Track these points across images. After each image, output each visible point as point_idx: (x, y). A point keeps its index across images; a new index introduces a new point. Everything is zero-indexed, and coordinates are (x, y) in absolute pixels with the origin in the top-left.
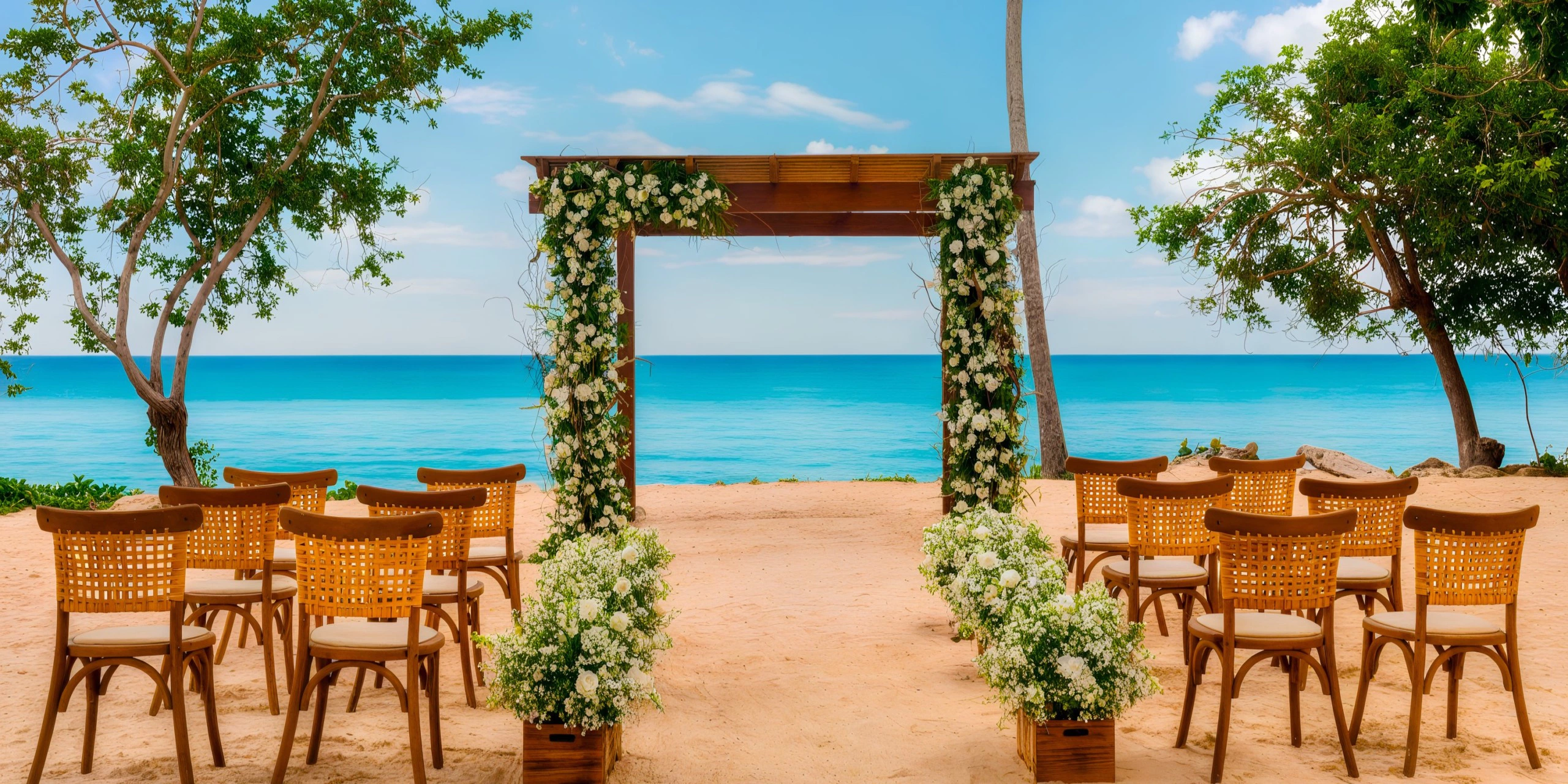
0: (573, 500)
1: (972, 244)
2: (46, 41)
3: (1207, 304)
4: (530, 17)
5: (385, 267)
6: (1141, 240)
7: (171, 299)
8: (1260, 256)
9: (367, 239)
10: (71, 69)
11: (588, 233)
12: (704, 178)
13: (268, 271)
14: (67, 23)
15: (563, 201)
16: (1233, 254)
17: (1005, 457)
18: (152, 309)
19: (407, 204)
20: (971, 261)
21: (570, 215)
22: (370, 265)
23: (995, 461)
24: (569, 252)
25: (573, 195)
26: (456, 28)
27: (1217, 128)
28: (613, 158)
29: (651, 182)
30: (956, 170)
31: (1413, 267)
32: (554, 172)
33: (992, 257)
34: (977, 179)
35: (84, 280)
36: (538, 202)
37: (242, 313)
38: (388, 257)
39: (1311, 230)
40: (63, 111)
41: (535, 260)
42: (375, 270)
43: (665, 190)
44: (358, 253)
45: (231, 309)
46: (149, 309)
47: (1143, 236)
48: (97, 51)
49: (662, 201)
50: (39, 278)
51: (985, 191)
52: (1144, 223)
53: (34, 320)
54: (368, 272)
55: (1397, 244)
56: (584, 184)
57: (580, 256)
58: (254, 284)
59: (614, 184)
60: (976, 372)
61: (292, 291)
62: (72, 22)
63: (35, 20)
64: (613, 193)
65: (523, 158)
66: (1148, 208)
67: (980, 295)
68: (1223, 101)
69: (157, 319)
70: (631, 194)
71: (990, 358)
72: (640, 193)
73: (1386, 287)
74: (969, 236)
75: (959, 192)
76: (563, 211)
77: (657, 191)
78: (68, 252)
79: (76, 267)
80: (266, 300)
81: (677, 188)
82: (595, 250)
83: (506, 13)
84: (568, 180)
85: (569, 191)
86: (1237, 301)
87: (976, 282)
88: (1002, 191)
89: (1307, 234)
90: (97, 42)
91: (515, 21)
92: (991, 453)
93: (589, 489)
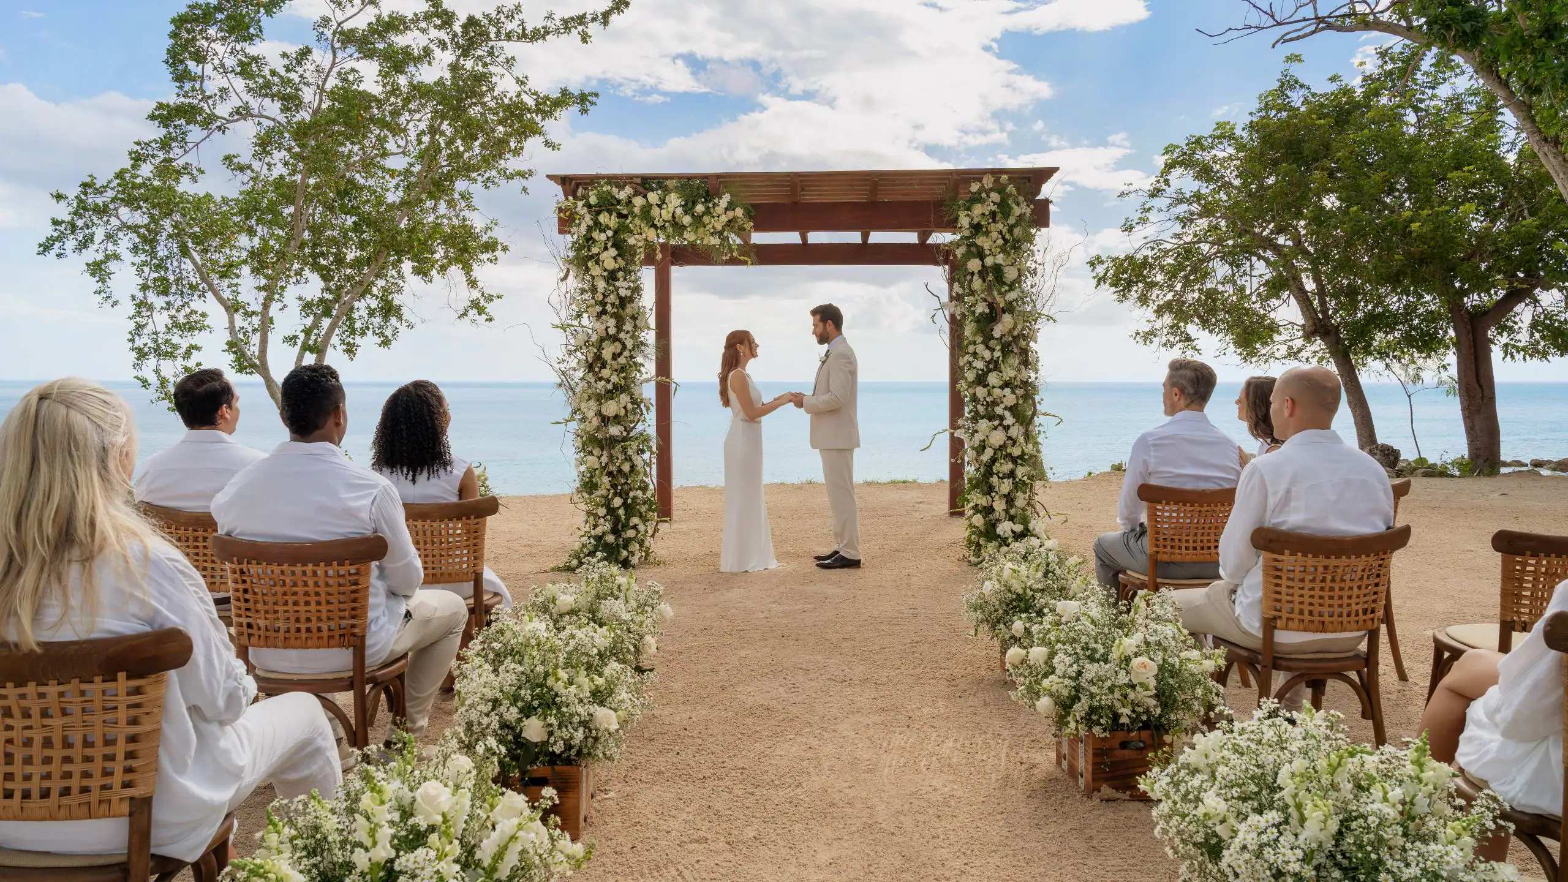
0: (602, 511)
1: (989, 261)
2: (188, 113)
3: (1148, 336)
4: (597, 95)
5: (491, 308)
6: (1098, 284)
7: (308, 332)
8: (1192, 296)
9: (473, 283)
10: (208, 136)
11: (613, 252)
12: (726, 198)
13: (389, 310)
14: (205, 98)
15: (588, 220)
16: (1170, 296)
17: (1021, 471)
18: (291, 340)
19: (499, 253)
20: (990, 277)
21: (595, 235)
22: (475, 305)
23: (1012, 474)
24: (596, 270)
25: (598, 213)
26: (530, 101)
27: (1166, 188)
28: (637, 176)
29: (674, 201)
30: (975, 187)
31: (1323, 303)
32: (580, 192)
33: (1010, 274)
34: (995, 197)
35: (238, 318)
36: (566, 222)
37: (367, 343)
38: (490, 299)
39: (1233, 275)
40: (203, 172)
41: (564, 279)
42: (481, 311)
43: (688, 208)
44: (465, 295)
45: (358, 340)
46: (291, 339)
47: (1100, 280)
48: (232, 121)
49: (687, 220)
50: (204, 315)
51: (1004, 208)
52: (1100, 270)
53: (198, 349)
54: (475, 311)
55: (1310, 285)
56: (608, 204)
57: (606, 274)
58: (377, 320)
59: (638, 201)
60: (994, 387)
61: (410, 326)
62: (210, 97)
63: (178, 95)
64: (637, 210)
65: (549, 177)
66: (1104, 258)
67: (999, 311)
68: (1169, 167)
69: (297, 348)
70: (655, 211)
71: (1009, 373)
72: (664, 212)
73: (1301, 321)
74: (987, 252)
75: (978, 210)
76: (590, 229)
77: (679, 211)
78: (227, 294)
79: (233, 307)
80: (388, 333)
81: (700, 208)
82: (620, 269)
83: (575, 90)
84: (593, 200)
85: (595, 211)
86: (1174, 334)
87: (994, 299)
88: (1021, 209)
89: (1230, 280)
90: (231, 114)
91: (583, 98)
92: (1008, 466)
93: (617, 502)
